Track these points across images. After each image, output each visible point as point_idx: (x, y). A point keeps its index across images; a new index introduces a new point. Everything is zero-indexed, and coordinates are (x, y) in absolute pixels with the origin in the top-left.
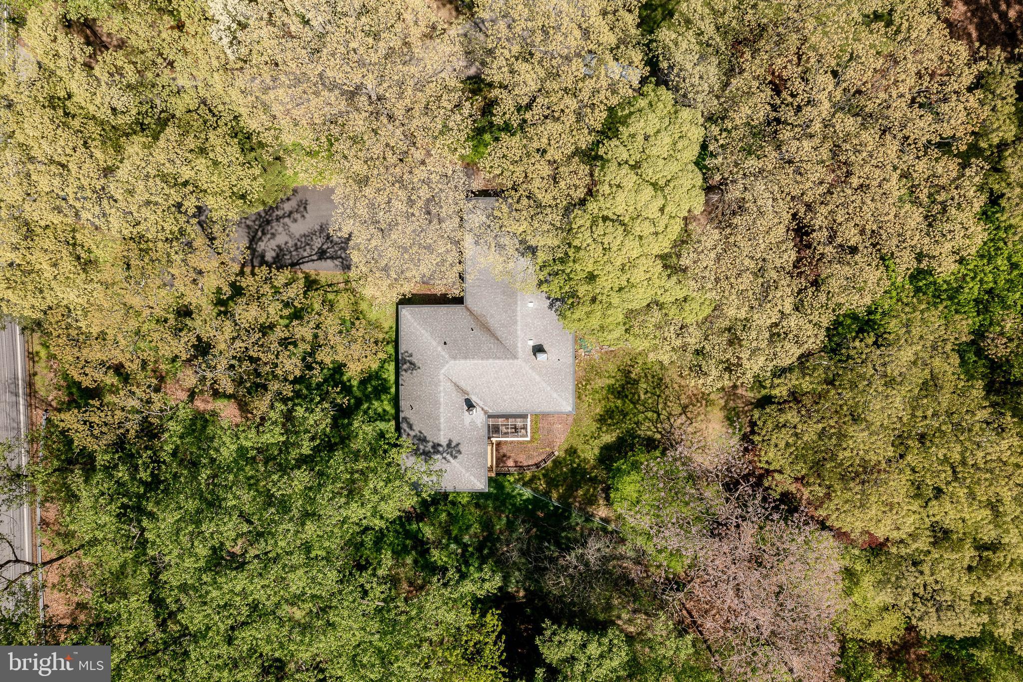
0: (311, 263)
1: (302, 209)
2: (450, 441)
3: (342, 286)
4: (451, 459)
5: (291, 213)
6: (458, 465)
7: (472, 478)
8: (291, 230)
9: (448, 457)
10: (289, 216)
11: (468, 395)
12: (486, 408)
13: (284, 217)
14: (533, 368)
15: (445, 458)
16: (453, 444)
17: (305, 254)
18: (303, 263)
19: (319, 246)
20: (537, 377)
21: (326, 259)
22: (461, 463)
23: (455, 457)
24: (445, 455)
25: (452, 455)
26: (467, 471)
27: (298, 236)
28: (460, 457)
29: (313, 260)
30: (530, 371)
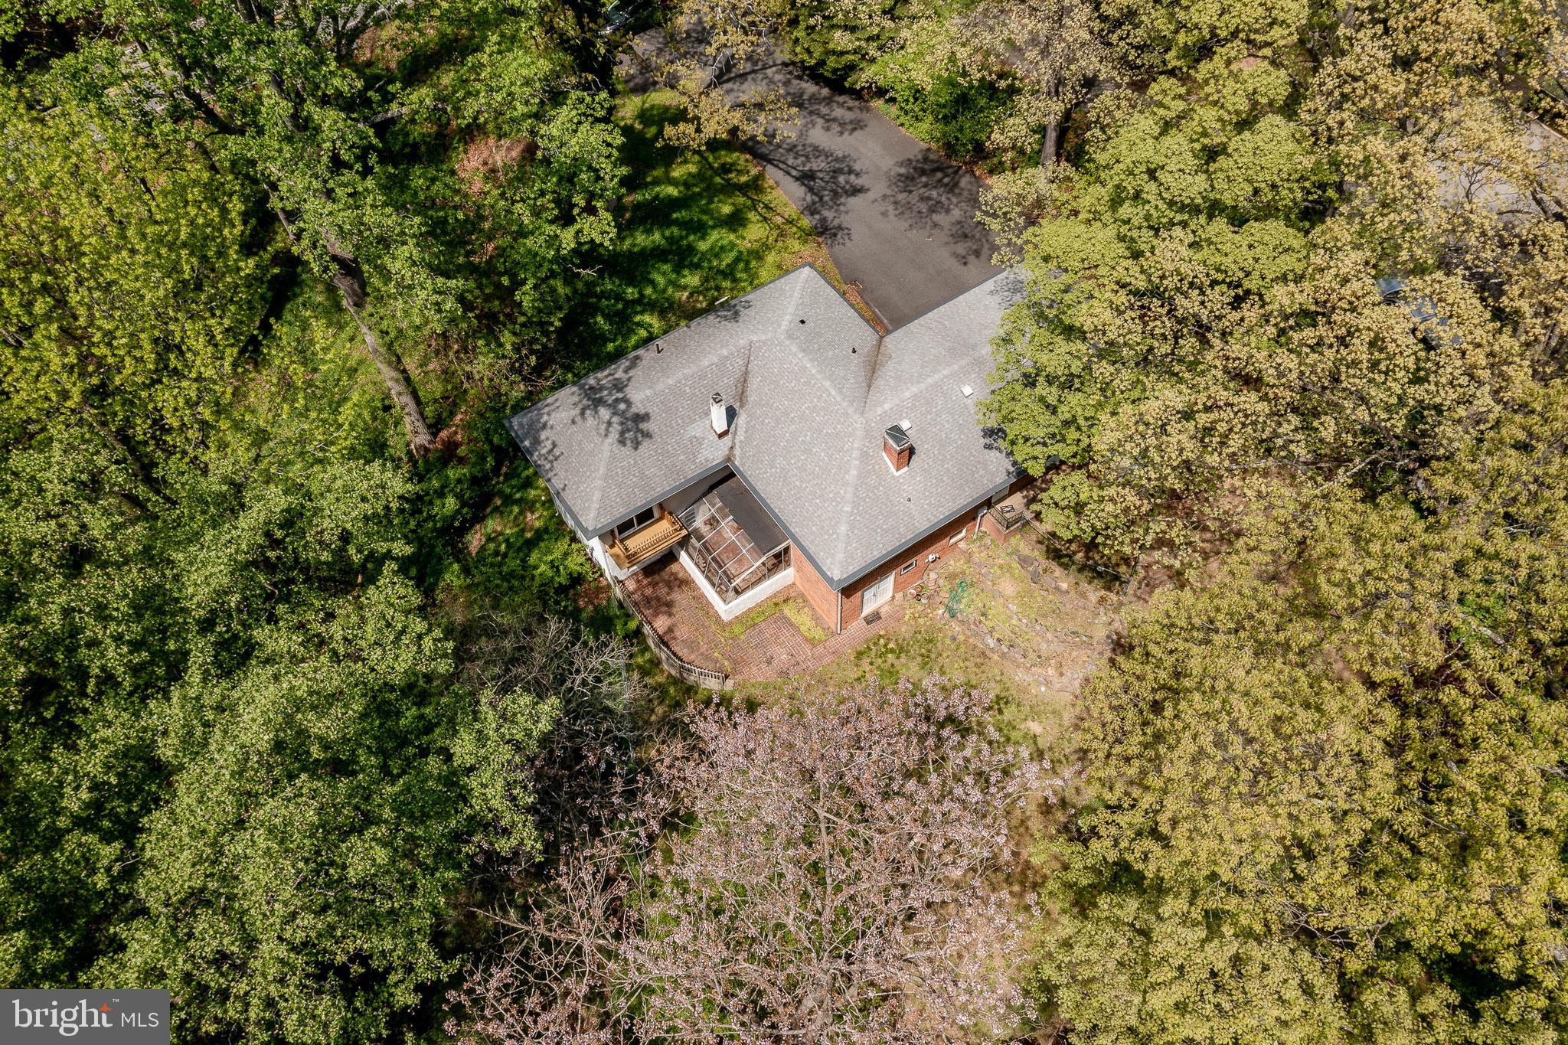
0: (781, 173)
1: (850, 127)
2: (645, 417)
3: (779, 220)
4: (614, 435)
5: (834, 120)
6: (606, 454)
7: (597, 496)
8: (811, 132)
9: (616, 428)
10: (828, 121)
11: (741, 406)
12: (737, 452)
13: (819, 115)
14: (865, 455)
15: (609, 423)
16: (644, 426)
17: (790, 162)
18: (776, 166)
19: (815, 168)
20: (854, 472)
21: (803, 184)
22: (613, 458)
23: (622, 442)
24: (615, 419)
25: (622, 433)
26: (606, 478)
27: (808, 142)
28: (627, 450)
29: (788, 173)
30: (856, 453)
